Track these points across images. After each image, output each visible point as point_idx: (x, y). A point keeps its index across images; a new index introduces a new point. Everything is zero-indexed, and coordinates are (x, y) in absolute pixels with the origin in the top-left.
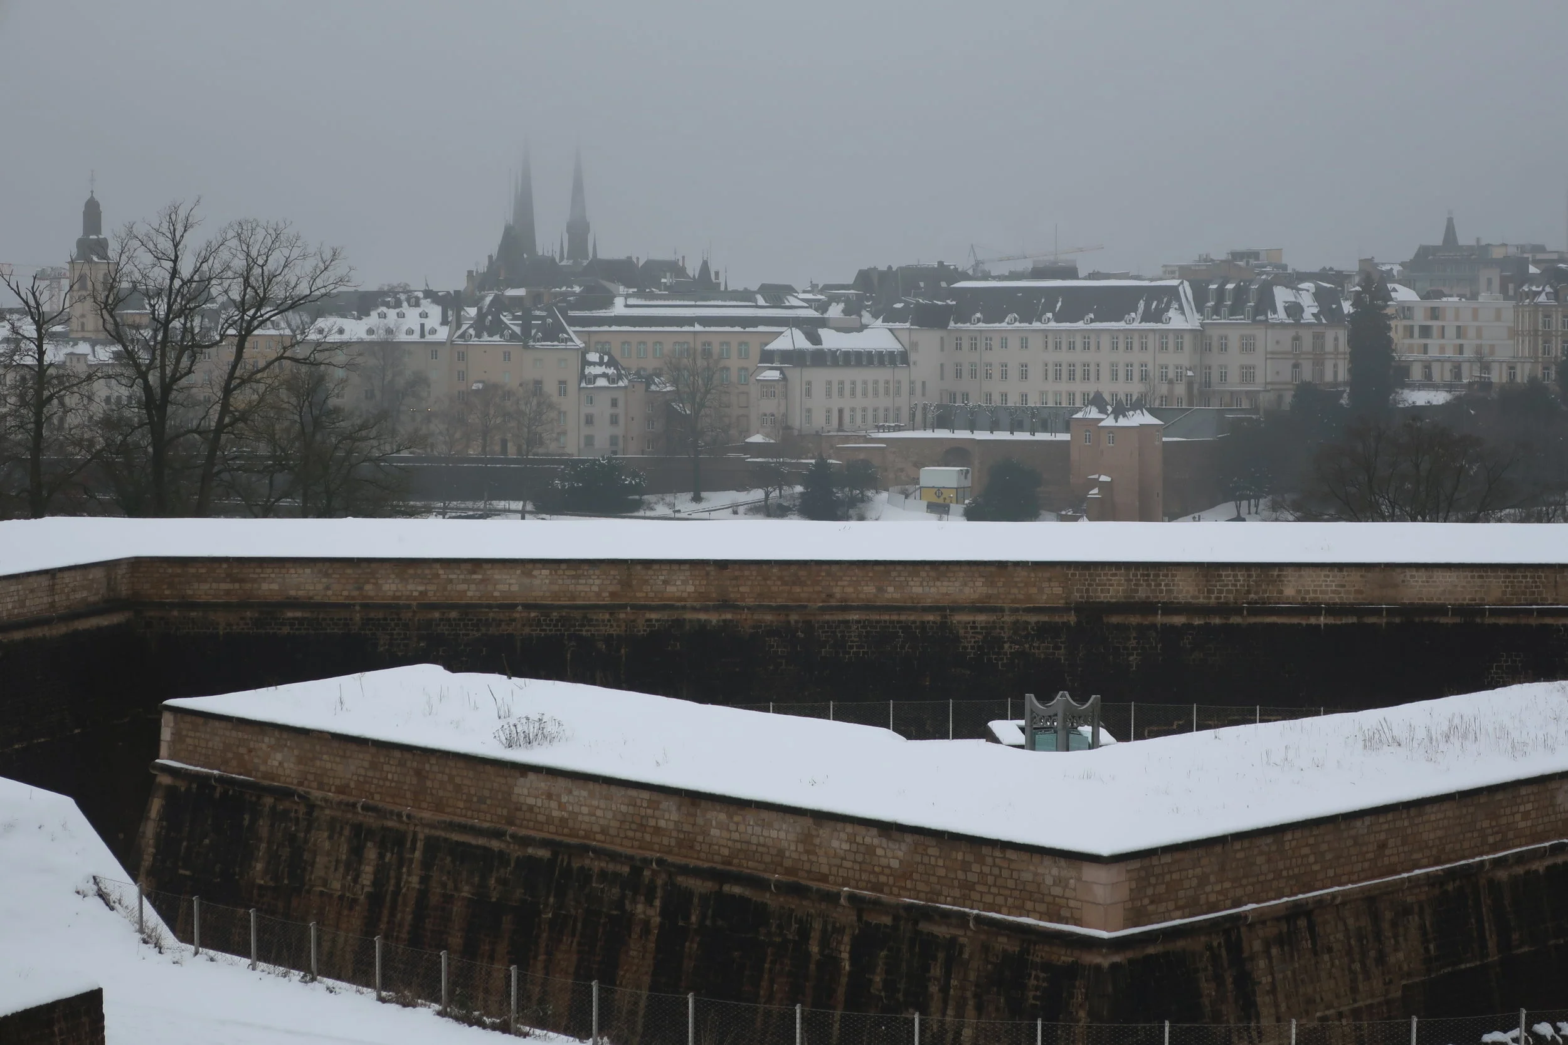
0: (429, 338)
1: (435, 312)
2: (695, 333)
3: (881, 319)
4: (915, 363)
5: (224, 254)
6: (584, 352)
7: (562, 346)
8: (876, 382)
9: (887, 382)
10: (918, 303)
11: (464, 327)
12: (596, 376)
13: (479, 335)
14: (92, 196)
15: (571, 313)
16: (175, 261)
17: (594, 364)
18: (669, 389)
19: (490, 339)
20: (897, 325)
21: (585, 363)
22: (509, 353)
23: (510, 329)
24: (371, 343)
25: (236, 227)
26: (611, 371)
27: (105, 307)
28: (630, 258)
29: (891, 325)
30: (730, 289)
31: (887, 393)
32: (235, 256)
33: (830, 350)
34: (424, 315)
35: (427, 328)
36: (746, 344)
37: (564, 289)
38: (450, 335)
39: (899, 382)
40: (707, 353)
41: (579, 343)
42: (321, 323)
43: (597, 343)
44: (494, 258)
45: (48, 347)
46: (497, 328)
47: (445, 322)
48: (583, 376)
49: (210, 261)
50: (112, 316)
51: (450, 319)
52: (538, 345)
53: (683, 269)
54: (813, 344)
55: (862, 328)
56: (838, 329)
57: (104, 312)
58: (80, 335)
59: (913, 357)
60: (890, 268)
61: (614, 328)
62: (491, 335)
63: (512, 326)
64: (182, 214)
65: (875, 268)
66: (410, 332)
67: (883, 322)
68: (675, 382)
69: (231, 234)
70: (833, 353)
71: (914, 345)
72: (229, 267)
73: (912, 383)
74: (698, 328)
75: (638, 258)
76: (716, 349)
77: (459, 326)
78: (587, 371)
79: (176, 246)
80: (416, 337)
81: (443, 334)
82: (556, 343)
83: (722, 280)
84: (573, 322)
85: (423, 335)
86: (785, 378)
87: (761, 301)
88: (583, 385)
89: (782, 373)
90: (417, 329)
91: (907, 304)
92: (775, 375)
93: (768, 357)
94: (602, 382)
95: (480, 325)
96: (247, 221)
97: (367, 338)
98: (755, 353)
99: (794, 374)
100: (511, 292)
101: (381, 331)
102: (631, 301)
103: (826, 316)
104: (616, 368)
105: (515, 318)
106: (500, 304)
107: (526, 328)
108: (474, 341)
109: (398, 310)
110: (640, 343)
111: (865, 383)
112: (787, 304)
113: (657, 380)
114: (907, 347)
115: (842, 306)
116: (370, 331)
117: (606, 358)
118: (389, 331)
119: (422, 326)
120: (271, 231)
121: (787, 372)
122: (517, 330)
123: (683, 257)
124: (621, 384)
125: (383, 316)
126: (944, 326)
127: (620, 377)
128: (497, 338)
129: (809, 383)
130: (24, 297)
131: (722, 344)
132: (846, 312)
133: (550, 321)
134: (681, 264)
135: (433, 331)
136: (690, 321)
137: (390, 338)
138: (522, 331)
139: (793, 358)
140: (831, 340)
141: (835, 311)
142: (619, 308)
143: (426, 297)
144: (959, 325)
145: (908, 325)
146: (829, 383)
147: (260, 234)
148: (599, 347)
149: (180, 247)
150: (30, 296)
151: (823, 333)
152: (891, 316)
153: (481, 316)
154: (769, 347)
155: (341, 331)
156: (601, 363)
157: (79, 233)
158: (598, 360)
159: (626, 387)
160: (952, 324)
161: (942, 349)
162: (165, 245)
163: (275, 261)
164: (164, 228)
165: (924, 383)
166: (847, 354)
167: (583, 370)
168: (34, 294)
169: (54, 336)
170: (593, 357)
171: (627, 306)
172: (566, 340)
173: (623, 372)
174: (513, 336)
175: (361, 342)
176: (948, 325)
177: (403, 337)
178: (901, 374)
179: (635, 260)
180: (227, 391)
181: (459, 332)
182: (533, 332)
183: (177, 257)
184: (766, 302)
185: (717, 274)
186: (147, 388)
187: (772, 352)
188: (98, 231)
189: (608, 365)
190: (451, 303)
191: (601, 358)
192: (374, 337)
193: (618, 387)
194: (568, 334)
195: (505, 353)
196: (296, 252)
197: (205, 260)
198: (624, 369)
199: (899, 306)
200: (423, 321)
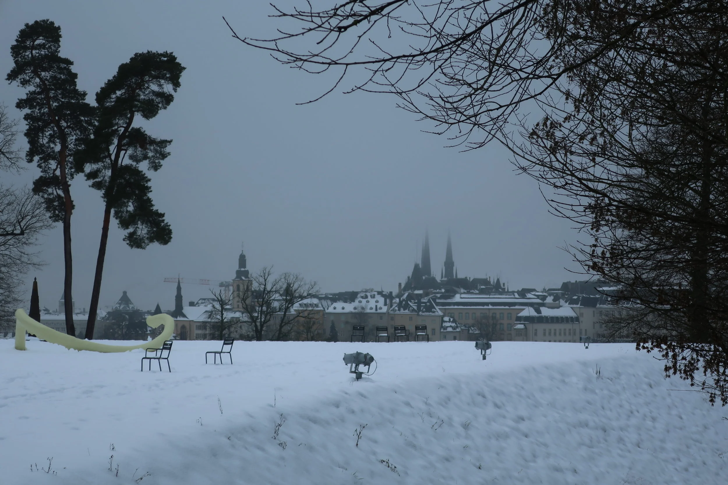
0: (379, 311)
1: (382, 300)
2: (489, 309)
3: (568, 303)
4: (582, 322)
5: (280, 284)
6: (442, 317)
7: (433, 314)
8: (565, 330)
9: (570, 330)
10: (583, 297)
11: (394, 307)
12: (447, 327)
13: (399, 310)
14: (242, 253)
15: (438, 301)
16: (265, 285)
17: (446, 322)
18: (477, 332)
19: (404, 311)
20: (575, 306)
21: (443, 321)
22: (412, 317)
23: (412, 307)
24: (355, 313)
25: (284, 275)
26: (453, 325)
27: (243, 300)
28: (466, 278)
29: (572, 306)
30: (509, 290)
31: (570, 334)
32: (284, 284)
33: (545, 316)
34: (377, 302)
35: (378, 307)
36: (511, 314)
37: (438, 290)
38: (388, 310)
39: (575, 330)
40: (494, 318)
41: (440, 313)
42: (335, 305)
43: (449, 313)
44: (410, 277)
45: (225, 313)
46: (406, 307)
47: (385, 304)
48: (442, 327)
49: (276, 286)
50: (245, 303)
51: (388, 303)
52: (423, 314)
53: (489, 282)
54: (538, 314)
55: (559, 307)
56: (549, 308)
57: (243, 301)
58: (237, 309)
59: (581, 319)
60: (576, 281)
61: (456, 307)
62: (404, 310)
63: (413, 306)
64: (267, 271)
65: (570, 282)
66: (371, 308)
67: (569, 304)
68: (480, 329)
69: (283, 277)
70: (546, 317)
71: (582, 315)
72: (282, 287)
73: (581, 330)
74: (490, 307)
75: (470, 278)
76: (498, 316)
77: (391, 306)
78: (443, 325)
79: (265, 280)
80: (373, 311)
81: (385, 309)
82: (431, 313)
83: (506, 287)
84: (438, 304)
85: (376, 310)
86: (526, 328)
87: (517, 296)
88: (442, 330)
89: (525, 325)
90: (374, 307)
91: (579, 297)
92: (521, 326)
93: (519, 319)
94: (450, 329)
95: (400, 305)
96: (287, 273)
97: (353, 311)
98: (514, 318)
99: (530, 327)
100: (417, 292)
101: (359, 308)
102: (463, 296)
103: (545, 302)
104: (456, 324)
105: (415, 303)
106: (410, 297)
107: (419, 307)
108: (398, 312)
109: (366, 300)
110: (466, 313)
111: (560, 330)
112: (528, 297)
113: (472, 328)
114: (579, 315)
115: (552, 298)
116: (355, 308)
117: (452, 320)
118: (363, 308)
119: (376, 306)
120: (295, 276)
121: (526, 325)
122: (415, 308)
123: (490, 277)
124: (458, 330)
125: (360, 302)
126: (594, 306)
127: (457, 327)
128: (407, 311)
129: (536, 330)
130: (217, 297)
131: (500, 314)
132: (554, 300)
133: (428, 304)
134: (488, 280)
135: (381, 308)
136: (487, 304)
137: (363, 311)
138: (417, 309)
139: (529, 319)
140: (546, 312)
141: (549, 300)
142: (457, 298)
143: (378, 294)
144: (601, 306)
145: (579, 306)
146: (545, 330)
147: (292, 277)
148: (450, 315)
149: (267, 280)
150: (219, 296)
151: (543, 309)
152: (572, 302)
153: (401, 302)
154: (519, 315)
155: (343, 308)
156: (449, 321)
157: (237, 268)
158: (448, 320)
159: (459, 332)
160: (598, 306)
161: (594, 316)
162: (262, 280)
163: (296, 286)
164: (262, 274)
165: (586, 330)
166: (552, 318)
167: (442, 324)
168: (220, 296)
169: (226, 310)
170: (446, 319)
171: (461, 298)
172: (434, 312)
173: (459, 325)
174: (414, 310)
175: (351, 313)
176: (596, 306)
177: (368, 311)
178: (576, 326)
179: (469, 279)
180: (281, 327)
181: (391, 309)
182: (422, 308)
183: (266, 284)
184: (519, 296)
185: (504, 284)
186: (256, 326)
187: (520, 317)
188: (245, 267)
189: (453, 322)
190: (388, 297)
191: (450, 319)
192: (356, 311)
193: (457, 331)
194: (435, 309)
195: (410, 318)
196: (302, 283)
197: (275, 285)
198: (459, 324)
199: (575, 297)
200: (377, 304)
